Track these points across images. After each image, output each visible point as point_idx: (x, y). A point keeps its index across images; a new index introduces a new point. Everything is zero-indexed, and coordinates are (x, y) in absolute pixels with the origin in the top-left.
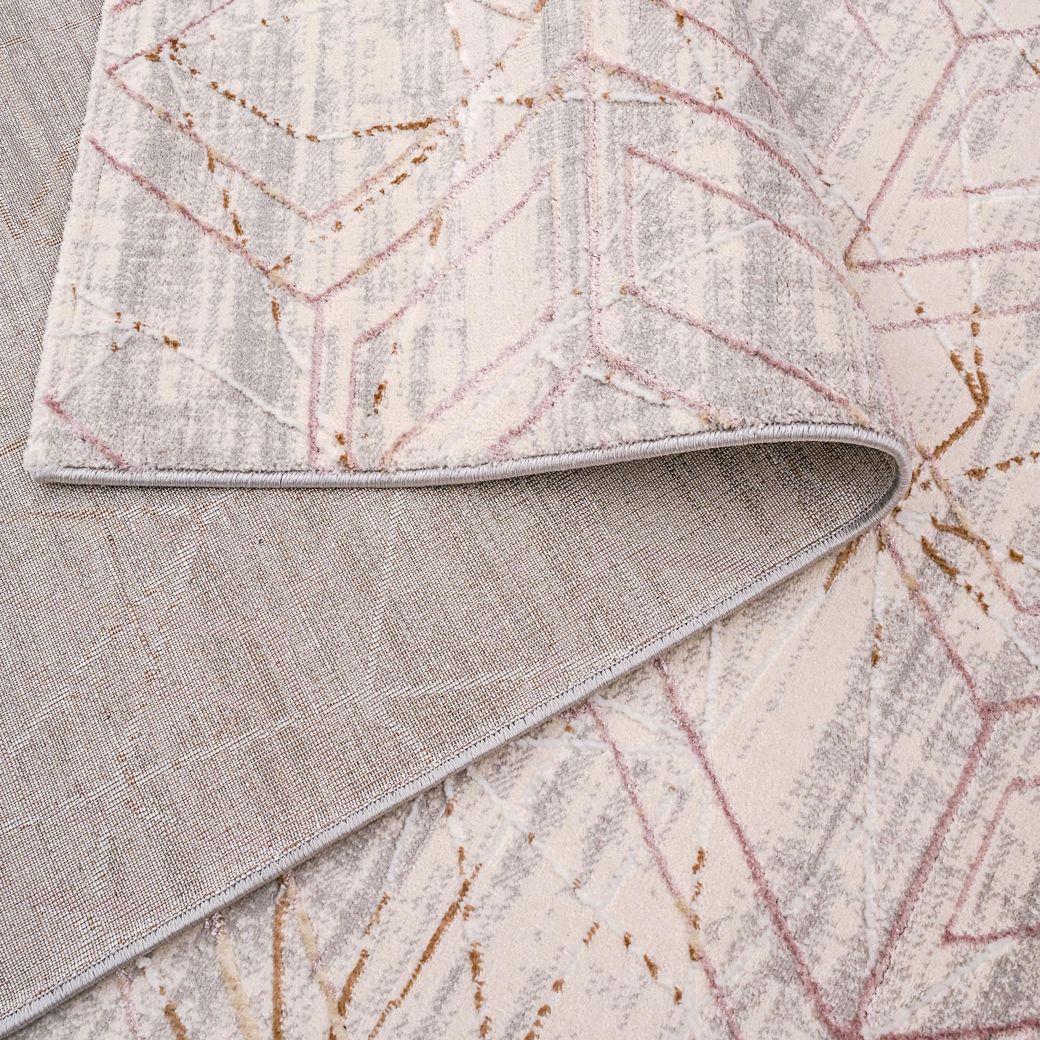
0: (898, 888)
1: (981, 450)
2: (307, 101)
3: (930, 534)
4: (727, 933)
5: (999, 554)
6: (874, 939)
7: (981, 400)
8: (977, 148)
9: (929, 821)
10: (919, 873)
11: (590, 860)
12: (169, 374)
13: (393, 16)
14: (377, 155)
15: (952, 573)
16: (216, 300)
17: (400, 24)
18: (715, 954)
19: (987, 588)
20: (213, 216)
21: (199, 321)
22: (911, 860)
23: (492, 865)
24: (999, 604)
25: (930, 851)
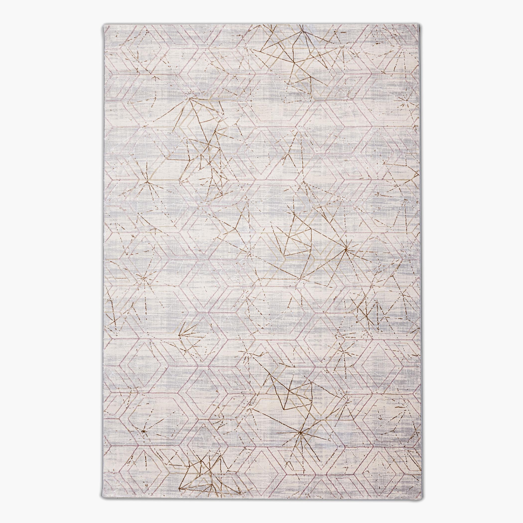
0: (220, 366)
1: (256, 358)
2: (142, 46)
3: (247, 357)
4: (211, 356)
5: (248, 362)
6: (216, 366)
7: (260, 356)
8: (284, 346)
9: (226, 366)
10: (222, 367)
11: (210, 344)
12: (114, 36)
13: (150, 54)
14: (135, 53)
15: (245, 360)
16: (121, 40)
17: (149, 55)
18: (209, 356)
19: (245, 363)
20: (130, 38)
21: (119, 38)
22: (222, 366)
23: (206, 338)
24: (244, 364)
25: (224, 367)
